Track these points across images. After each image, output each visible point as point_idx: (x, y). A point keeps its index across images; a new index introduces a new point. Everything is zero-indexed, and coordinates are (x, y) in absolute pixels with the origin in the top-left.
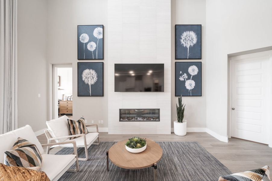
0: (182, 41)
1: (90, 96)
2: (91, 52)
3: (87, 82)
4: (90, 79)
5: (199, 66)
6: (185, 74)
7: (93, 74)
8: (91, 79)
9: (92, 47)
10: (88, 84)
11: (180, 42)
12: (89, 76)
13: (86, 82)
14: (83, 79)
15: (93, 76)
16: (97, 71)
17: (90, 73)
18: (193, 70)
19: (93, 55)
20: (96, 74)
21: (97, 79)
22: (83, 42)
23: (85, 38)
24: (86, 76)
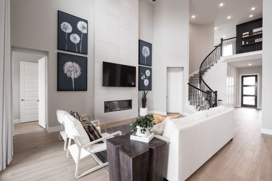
0: (143, 52)
1: (73, 91)
2: (75, 44)
3: (70, 75)
4: (73, 73)
5: (150, 70)
6: (144, 75)
7: (76, 68)
8: (75, 73)
9: (76, 39)
10: (70, 78)
11: (142, 53)
12: (72, 69)
13: (68, 74)
14: (65, 72)
15: (77, 70)
16: (80, 65)
17: (73, 66)
18: (148, 73)
19: (76, 47)
20: (79, 68)
21: (81, 73)
22: (65, 31)
23: (67, 28)
24: (68, 69)
